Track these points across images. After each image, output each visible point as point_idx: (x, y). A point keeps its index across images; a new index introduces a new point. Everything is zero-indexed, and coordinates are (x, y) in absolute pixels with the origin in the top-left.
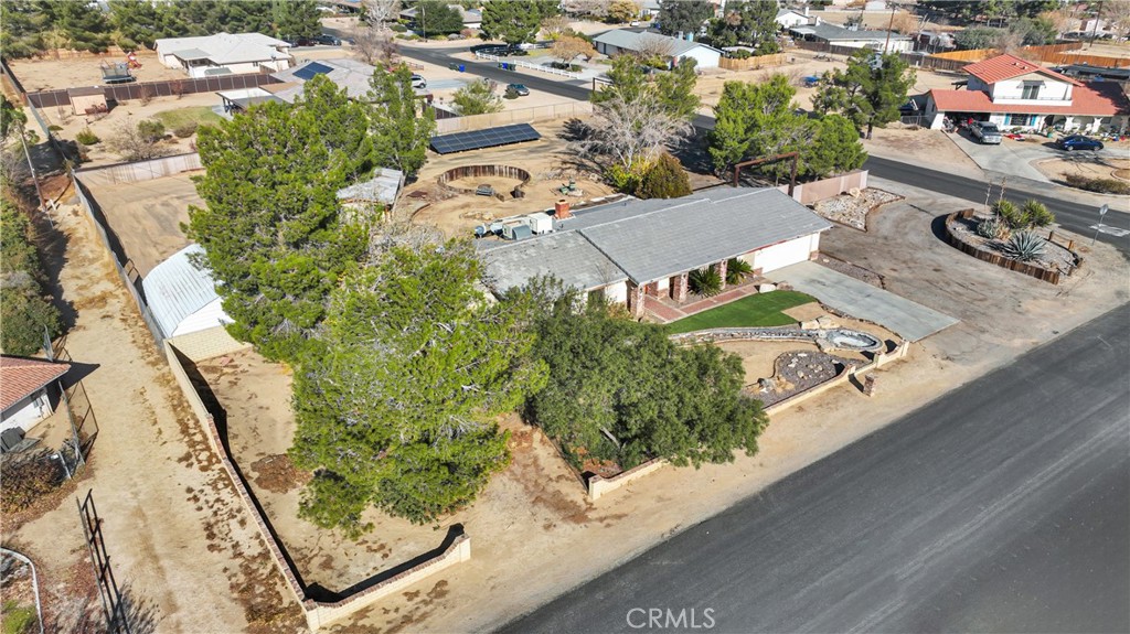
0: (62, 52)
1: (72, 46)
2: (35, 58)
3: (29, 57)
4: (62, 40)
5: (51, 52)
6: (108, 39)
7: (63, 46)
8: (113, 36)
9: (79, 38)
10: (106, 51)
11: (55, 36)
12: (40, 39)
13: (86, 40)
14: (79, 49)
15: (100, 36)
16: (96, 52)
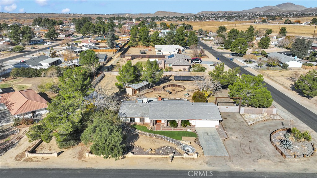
0: (141, 46)
1: (143, 45)
2: (135, 47)
3: (134, 47)
4: (141, 44)
5: (138, 46)
6: (150, 44)
7: (141, 45)
8: (151, 43)
9: (144, 44)
10: (149, 46)
11: (140, 43)
12: (137, 43)
13: (145, 44)
14: (144, 46)
15: (148, 43)
16: (147, 46)
